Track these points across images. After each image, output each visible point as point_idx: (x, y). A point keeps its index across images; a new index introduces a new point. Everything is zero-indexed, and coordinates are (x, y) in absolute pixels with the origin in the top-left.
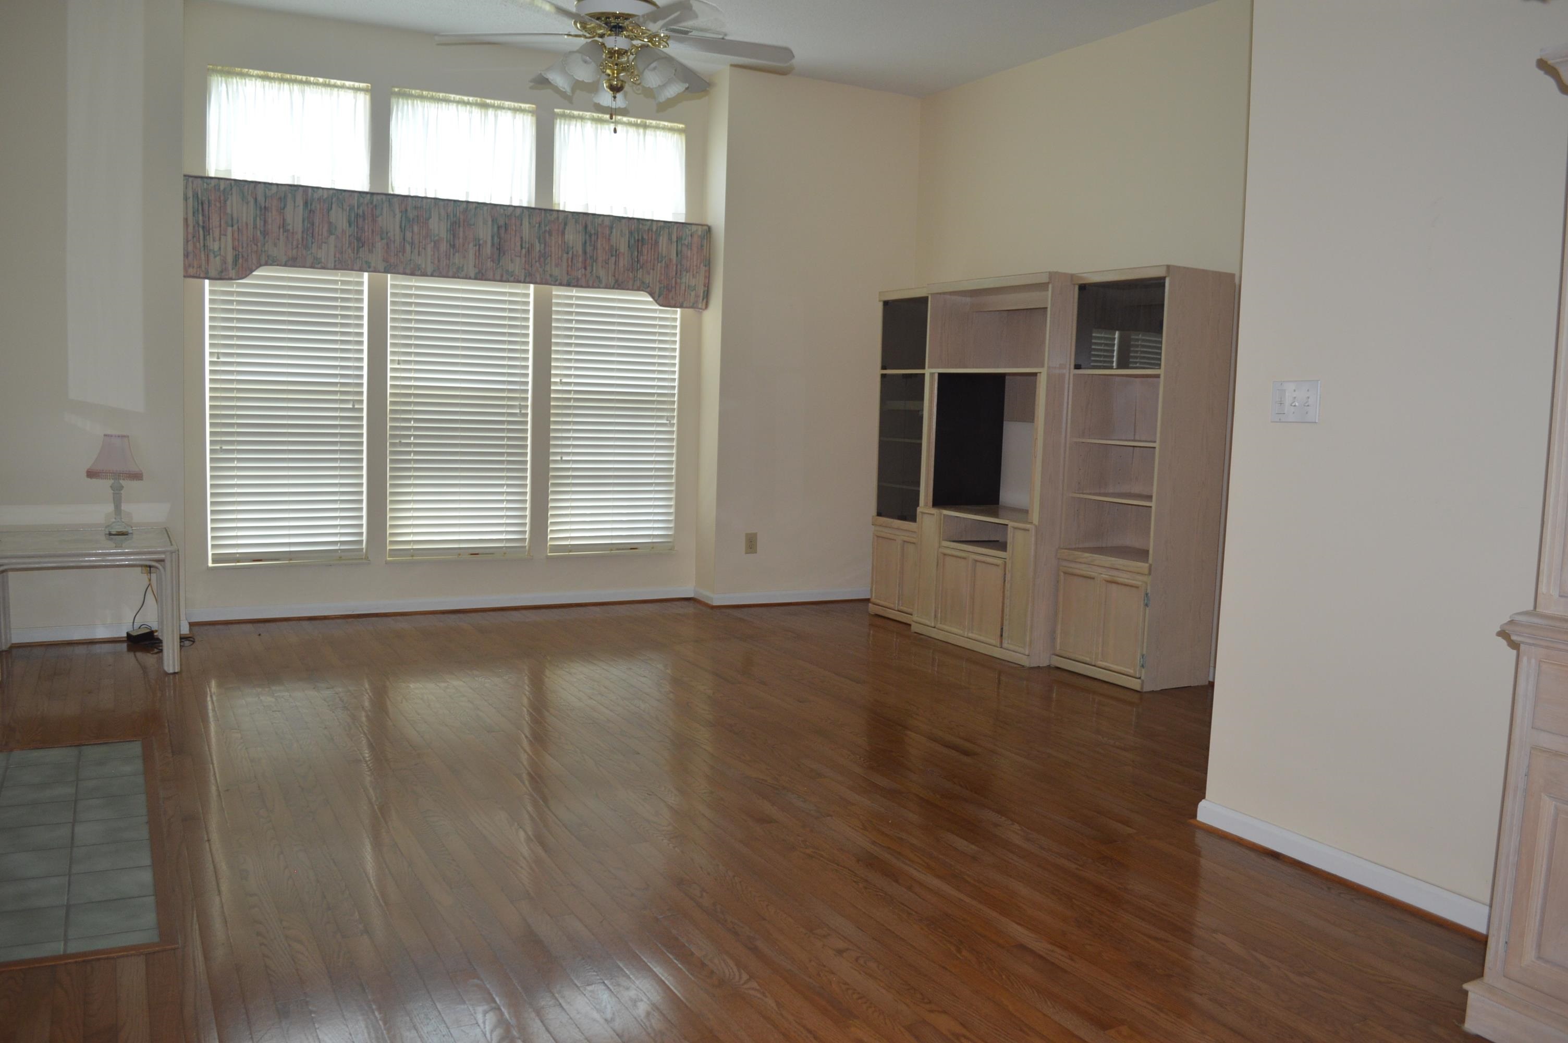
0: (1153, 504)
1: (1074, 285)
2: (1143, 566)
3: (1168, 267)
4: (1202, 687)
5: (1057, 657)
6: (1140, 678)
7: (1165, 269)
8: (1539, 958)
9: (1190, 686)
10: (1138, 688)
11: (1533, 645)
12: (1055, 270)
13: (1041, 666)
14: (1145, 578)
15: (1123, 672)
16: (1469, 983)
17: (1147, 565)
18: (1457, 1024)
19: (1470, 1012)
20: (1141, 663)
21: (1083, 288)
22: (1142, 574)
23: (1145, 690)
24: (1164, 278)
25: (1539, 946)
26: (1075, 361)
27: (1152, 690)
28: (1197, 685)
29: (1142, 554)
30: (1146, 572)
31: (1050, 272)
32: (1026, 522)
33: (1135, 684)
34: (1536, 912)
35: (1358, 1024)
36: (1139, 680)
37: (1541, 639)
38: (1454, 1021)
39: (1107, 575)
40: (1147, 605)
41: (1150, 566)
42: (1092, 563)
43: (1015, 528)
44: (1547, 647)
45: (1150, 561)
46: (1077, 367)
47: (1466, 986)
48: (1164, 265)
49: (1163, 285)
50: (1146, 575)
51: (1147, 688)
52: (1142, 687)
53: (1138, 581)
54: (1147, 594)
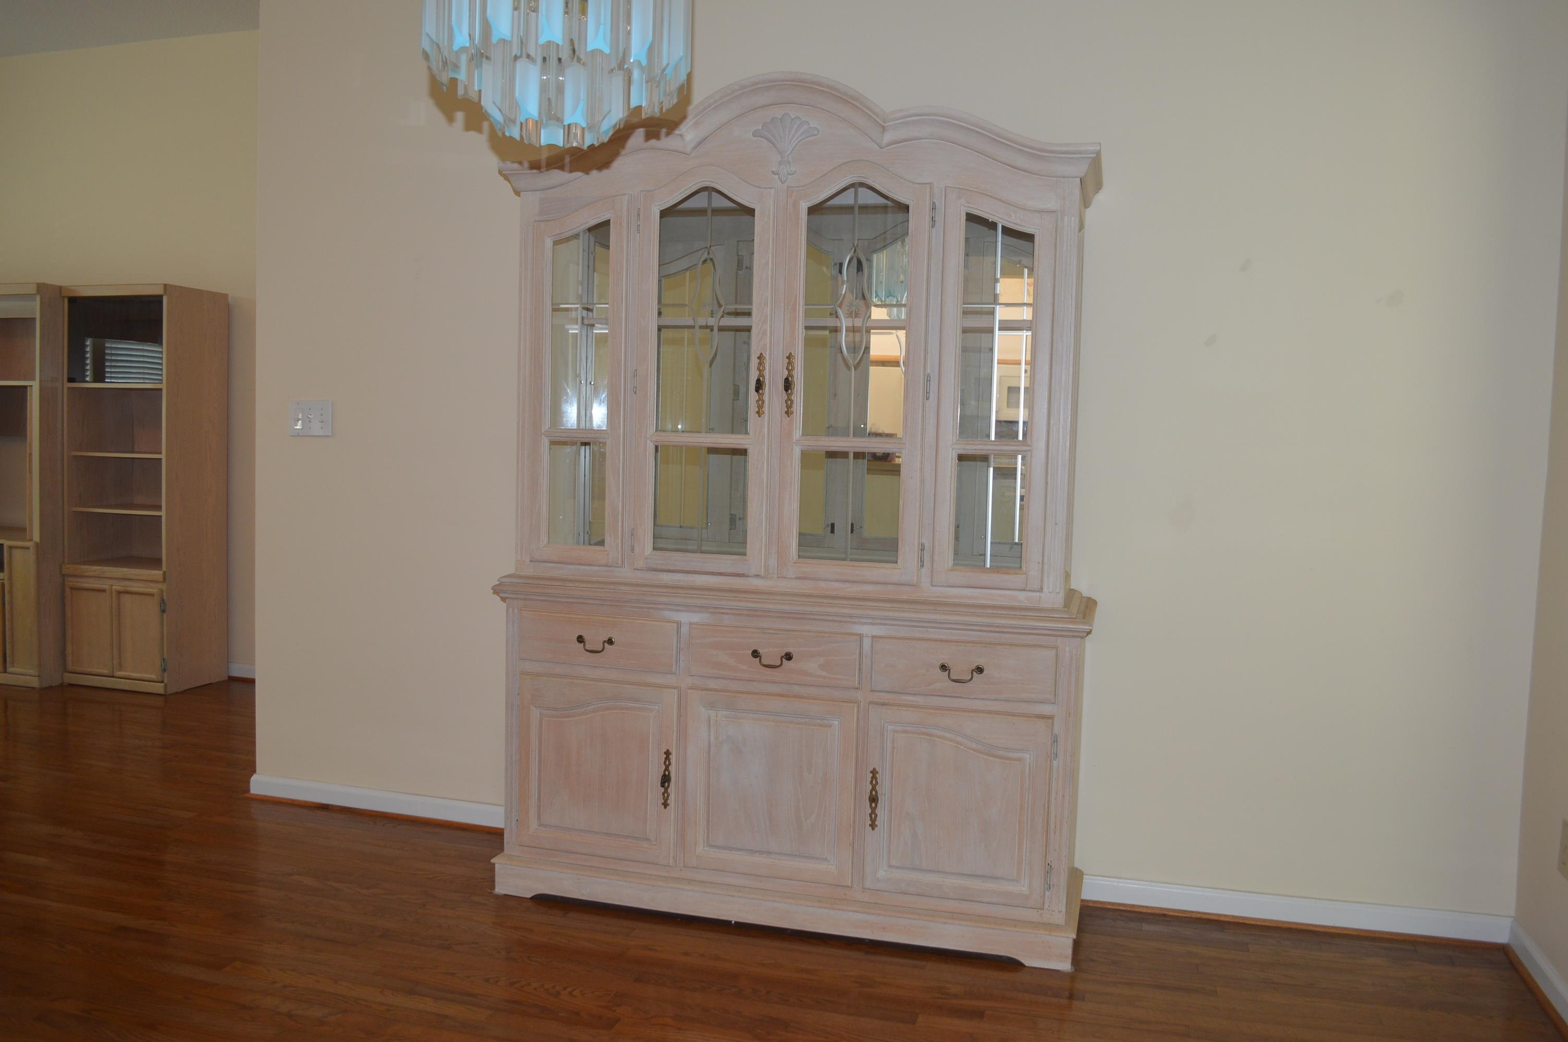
0: (163, 513)
1: (63, 297)
2: (157, 574)
3: (165, 286)
4: (223, 682)
5: (69, 674)
6: (163, 682)
7: (162, 288)
8: (541, 825)
9: (211, 684)
10: (161, 691)
11: (515, 598)
12: (42, 282)
13: (54, 685)
14: (160, 586)
15: (145, 679)
16: (494, 858)
17: (161, 572)
18: (489, 891)
19: (498, 879)
20: (163, 667)
21: (74, 301)
22: (157, 582)
23: (168, 693)
24: (161, 297)
25: (539, 816)
26: (68, 373)
27: (175, 691)
28: (217, 681)
29: (156, 562)
30: (161, 579)
31: (38, 284)
32: (24, 540)
33: (159, 688)
34: (535, 791)
35: (420, 910)
36: (162, 684)
37: (520, 594)
38: (488, 890)
39: (119, 586)
40: (163, 611)
41: (164, 573)
42: (102, 576)
43: (11, 548)
44: (525, 599)
45: (164, 568)
46: (71, 380)
47: (493, 861)
48: (162, 284)
49: (161, 302)
50: (160, 582)
51: (170, 691)
52: (166, 691)
53: (153, 589)
54: (163, 600)
